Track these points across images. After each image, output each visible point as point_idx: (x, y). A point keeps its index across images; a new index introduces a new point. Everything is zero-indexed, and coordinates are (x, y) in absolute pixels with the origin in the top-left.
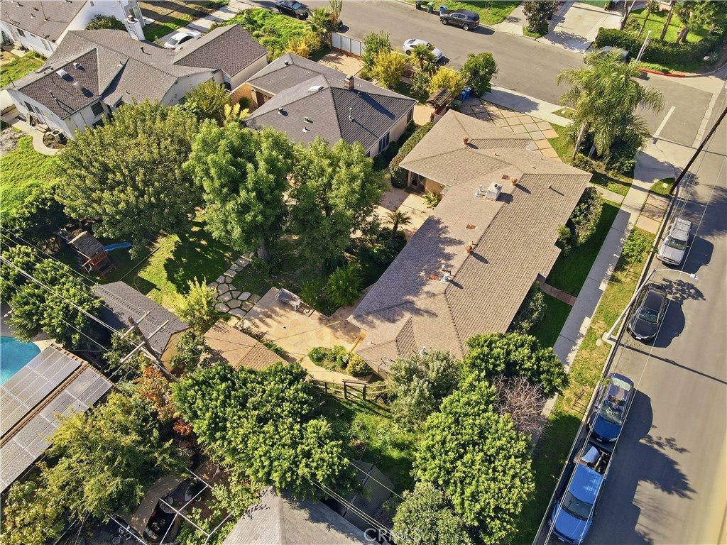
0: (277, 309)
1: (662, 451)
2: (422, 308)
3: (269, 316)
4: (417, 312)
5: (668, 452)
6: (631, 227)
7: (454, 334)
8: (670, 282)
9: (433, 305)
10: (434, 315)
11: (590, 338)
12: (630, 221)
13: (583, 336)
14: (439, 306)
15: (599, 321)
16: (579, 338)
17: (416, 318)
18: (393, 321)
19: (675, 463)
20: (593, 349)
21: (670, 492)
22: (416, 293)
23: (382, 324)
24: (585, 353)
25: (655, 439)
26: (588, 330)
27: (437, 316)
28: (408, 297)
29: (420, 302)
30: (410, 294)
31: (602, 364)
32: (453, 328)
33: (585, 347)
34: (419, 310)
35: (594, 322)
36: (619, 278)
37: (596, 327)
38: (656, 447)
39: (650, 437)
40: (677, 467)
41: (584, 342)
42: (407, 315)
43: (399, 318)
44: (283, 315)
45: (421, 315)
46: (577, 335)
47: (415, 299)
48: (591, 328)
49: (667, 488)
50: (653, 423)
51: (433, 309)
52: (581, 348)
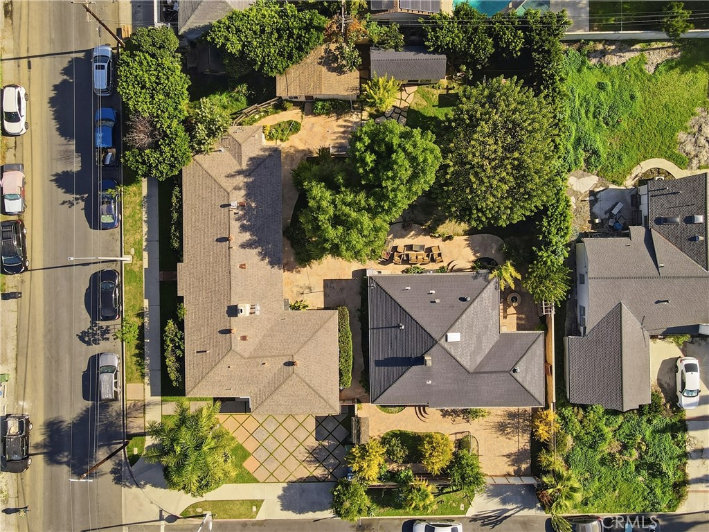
0: (343, 141)
1: (74, 196)
2: (238, 177)
3: (344, 132)
4: (239, 173)
5: (70, 197)
6: (147, 380)
7: (209, 171)
8: (103, 339)
9: (232, 182)
10: (228, 176)
11: (139, 252)
12: (149, 386)
13: (144, 250)
14: (228, 184)
15: (138, 270)
16: (146, 246)
17: (238, 168)
18: (251, 159)
19: (65, 193)
20: (134, 244)
21: (63, 172)
22: (248, 185)
23: (257, 153)
24: (138, 236)
25: (80, 201)
26: (142, 256)
27: (226, 176)
28: (251, 180)
29: (241, 180)
30: (251, 182)
31: (125, 235)
32: (212, 174)
33: (140, 243)
34: (239, 174)
35: (142, 266)
36: (138, 318)
37: (139, 263)
38: (78, 196)
39: (83, 201)
40: (64, 190)
41: (142, 245)
42: (244, 167)
43: (249, 163)
44: (336, 139)
45: (235, 172)
46: (148, 249)
47: (245, 180)
48: (141, 260)
49: (66, 174)
50: (83, 211)
51: (230, 180)
52: (141, 240)
